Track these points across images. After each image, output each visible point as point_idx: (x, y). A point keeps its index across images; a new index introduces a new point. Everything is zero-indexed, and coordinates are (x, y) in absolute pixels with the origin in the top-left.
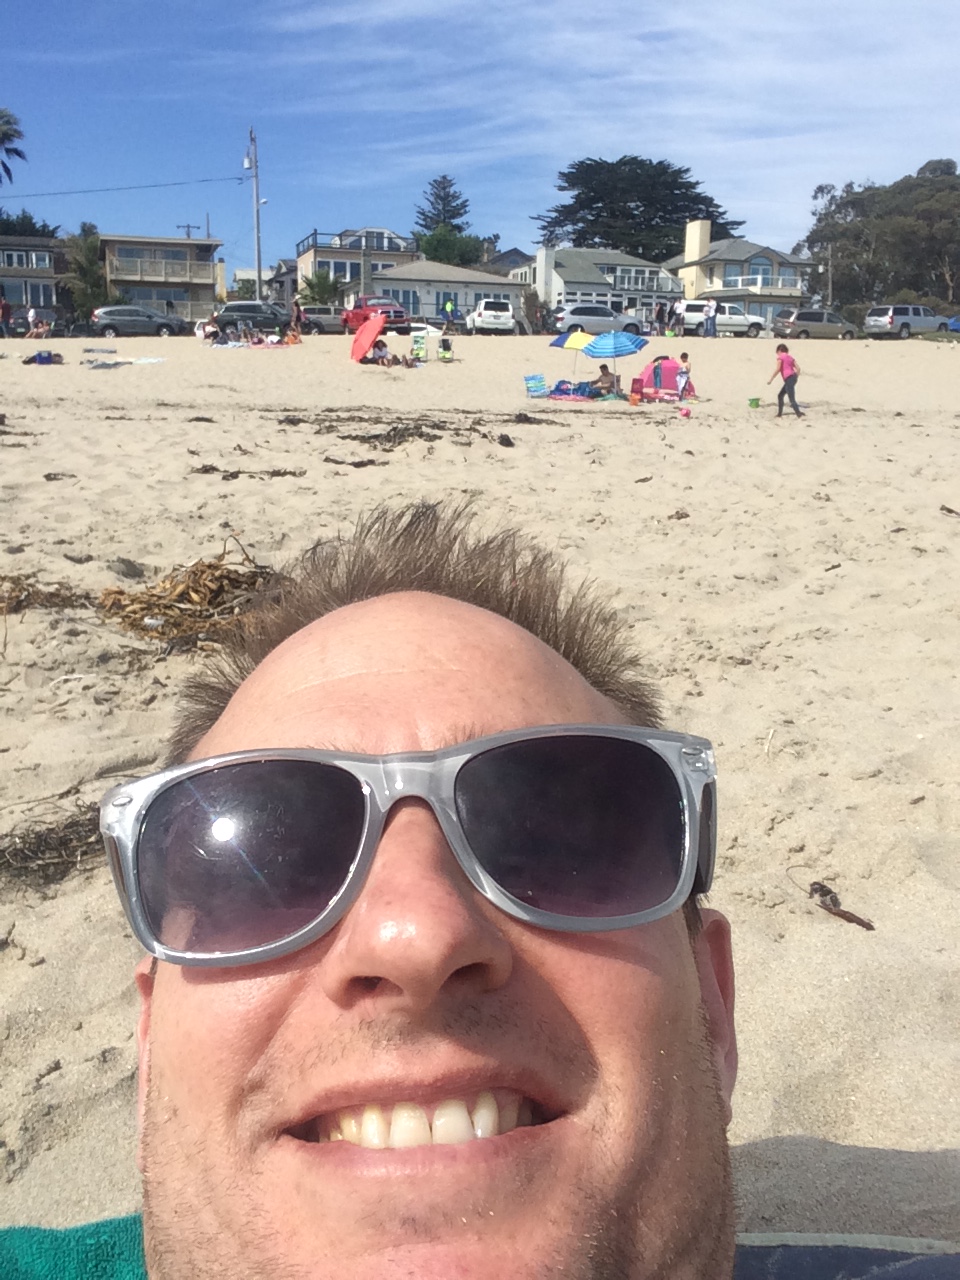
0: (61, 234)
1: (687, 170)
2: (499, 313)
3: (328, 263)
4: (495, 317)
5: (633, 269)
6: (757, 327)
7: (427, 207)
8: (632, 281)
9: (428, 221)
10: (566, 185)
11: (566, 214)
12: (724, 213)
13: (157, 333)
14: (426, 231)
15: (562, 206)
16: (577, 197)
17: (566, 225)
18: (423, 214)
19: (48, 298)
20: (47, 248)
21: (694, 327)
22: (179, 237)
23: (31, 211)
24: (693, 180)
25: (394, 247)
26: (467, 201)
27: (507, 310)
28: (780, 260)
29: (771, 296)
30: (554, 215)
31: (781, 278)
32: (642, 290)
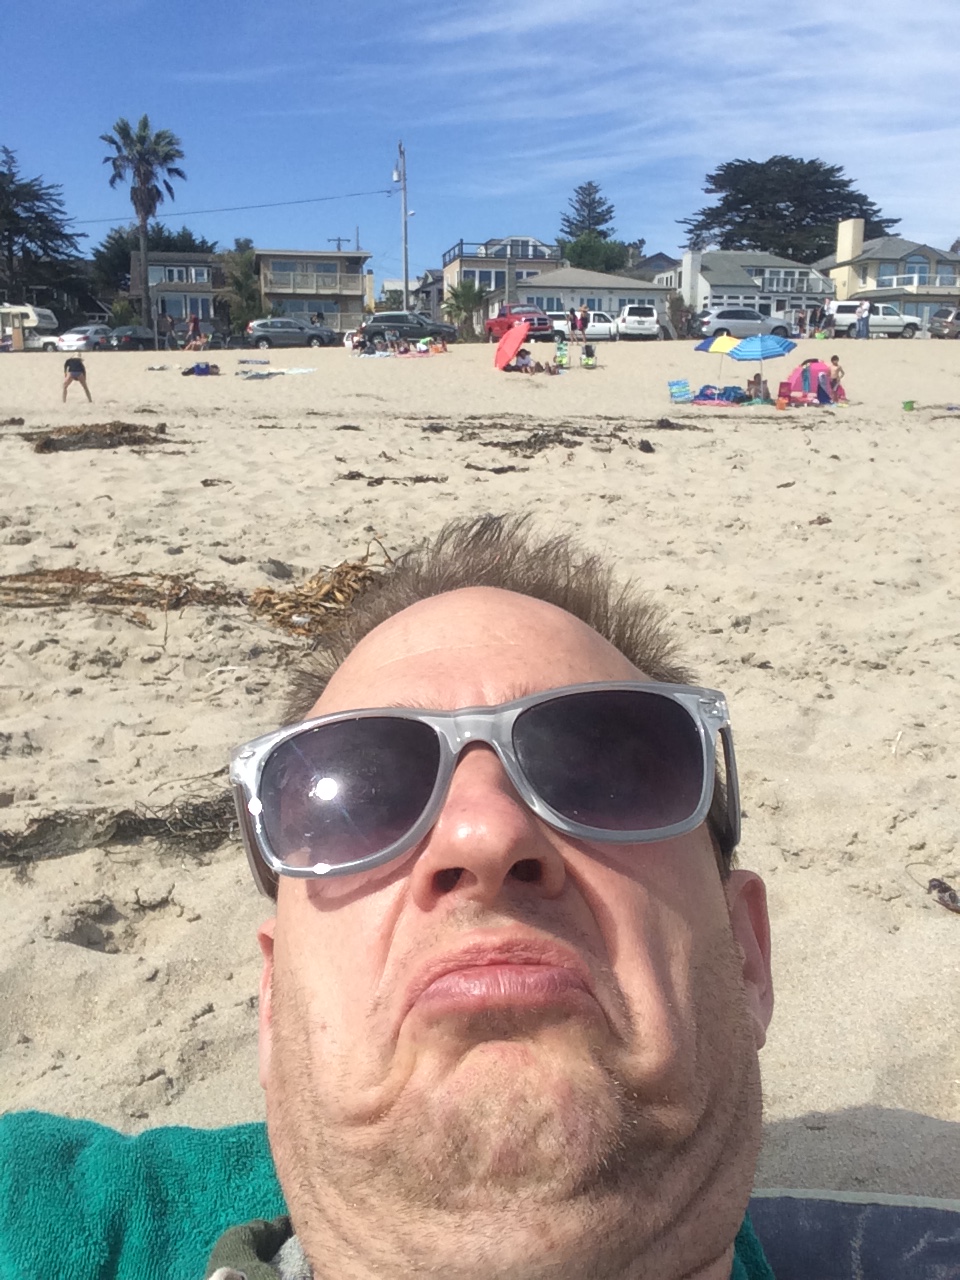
0: (218, 250)
1: (840, 169)
2: (643, 319)
3: (473, 273)
4: (640, 323)
5: (782, 271)
6: (913, 327)
7: (572, 214)
8: (781, 283)
9: (573, 227)
10: (713, 187)
11: (712, 217)
12: (879, 211)
13: (309, 344)
14: (570, 238)
15: (710, 209)
16: (725, 199)
17: (713, 228)
18: (568, 221)
19: (206, 311)
20: (205, 263)
21: (846, 328)
22: (330, 249)
23: (191, 228)
24: (846, 178)
25: (538, 255)
26: (613, 206)
27: (651, 315)
28: (938, 258)
29: (928, 295)
30: (701, 218)
31: (939, 277)
32: (791, 292)
